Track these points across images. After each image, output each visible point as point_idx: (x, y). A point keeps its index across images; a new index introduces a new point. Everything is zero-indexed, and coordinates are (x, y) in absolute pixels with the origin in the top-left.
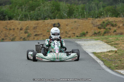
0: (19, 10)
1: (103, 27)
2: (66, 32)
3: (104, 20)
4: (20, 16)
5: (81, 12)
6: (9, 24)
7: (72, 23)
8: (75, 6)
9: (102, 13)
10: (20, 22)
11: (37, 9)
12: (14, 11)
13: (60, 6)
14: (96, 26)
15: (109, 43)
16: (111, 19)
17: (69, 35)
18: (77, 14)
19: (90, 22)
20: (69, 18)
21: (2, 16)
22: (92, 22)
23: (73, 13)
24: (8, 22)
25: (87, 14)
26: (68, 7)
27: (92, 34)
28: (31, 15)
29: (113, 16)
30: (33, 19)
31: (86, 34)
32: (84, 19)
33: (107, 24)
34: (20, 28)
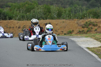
0: (17, 11)
1: (86, 27)
2: (56, 30)
3: (87, 21)
4: (18, 16)
5: (68, 14)
6: (9, 23)
7: (61, 23)
8: (63, 9)
9: (86, 15)
10: (18, 21)
11: (32, 11)
12: (13, 12)
13: (51, 9)
14: (81, 26)
15: (98, 40)
16: (93, 20)
17: (58, 33)
18: (65, 15)
19: (76, 22)
20: (58, 18)
21: (3, 16)
22: (77, 22)
23: (62, 15)
24: (8, 22)
25: (73, 16)
26: (57, 10)
27: (77, 32)
28: (27, 16)
29: (94, 17)
30: (29, 20)
31: (72, 32)
32: (71, 20)
33: (90, 24)
34: (18, 27)
